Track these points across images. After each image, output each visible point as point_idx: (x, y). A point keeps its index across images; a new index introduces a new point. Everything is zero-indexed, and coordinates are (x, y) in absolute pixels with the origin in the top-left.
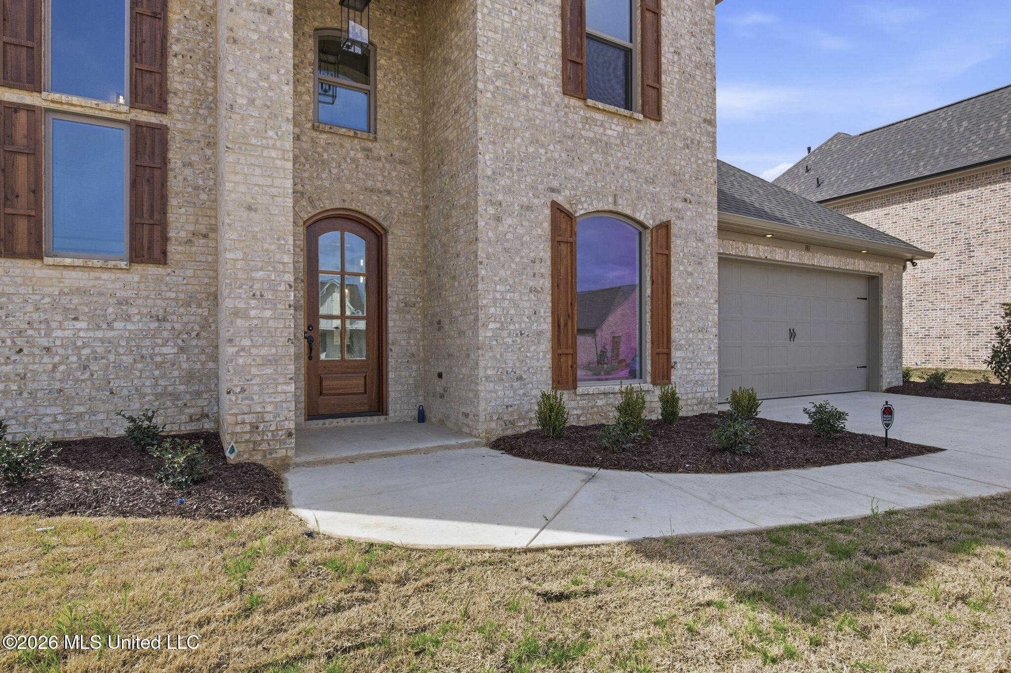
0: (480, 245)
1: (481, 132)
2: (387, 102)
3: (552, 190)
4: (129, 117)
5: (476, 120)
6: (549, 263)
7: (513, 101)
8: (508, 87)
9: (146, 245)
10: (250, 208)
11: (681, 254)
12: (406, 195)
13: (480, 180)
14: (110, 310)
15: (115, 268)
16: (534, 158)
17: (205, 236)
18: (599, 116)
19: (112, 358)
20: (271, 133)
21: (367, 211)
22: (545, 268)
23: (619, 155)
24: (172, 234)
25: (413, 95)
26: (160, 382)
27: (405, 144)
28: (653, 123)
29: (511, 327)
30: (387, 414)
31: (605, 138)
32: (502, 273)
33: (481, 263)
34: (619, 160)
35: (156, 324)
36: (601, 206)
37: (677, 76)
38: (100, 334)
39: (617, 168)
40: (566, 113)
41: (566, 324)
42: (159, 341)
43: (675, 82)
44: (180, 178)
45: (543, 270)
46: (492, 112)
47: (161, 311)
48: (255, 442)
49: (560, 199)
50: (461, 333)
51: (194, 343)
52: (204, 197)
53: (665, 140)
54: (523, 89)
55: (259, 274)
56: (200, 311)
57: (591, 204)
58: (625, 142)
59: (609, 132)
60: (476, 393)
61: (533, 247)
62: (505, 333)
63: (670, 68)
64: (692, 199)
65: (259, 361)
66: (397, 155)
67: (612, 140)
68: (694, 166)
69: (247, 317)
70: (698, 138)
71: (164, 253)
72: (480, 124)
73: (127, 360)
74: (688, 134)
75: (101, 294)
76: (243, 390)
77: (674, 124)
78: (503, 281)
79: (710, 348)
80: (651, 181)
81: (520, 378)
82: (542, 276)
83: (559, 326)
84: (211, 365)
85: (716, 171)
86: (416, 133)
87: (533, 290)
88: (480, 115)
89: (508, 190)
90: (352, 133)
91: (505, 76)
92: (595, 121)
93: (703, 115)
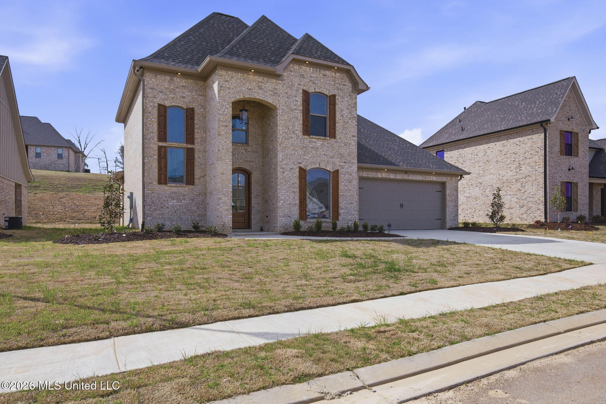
0: (278, 180)
1: (279, 149)
2: (252, 134)
3: (299, 163)
4: (186, 146)
5: (277, 146)
6: (298, 184)
7: (288, 139)
8: (286, 135)
9: (189, 180)
10: (223, 174)
11: (343, 180)
12: (257, 162)
13: (278, 162)
14: (181, 197)
15: (183, 186)
16: (294, 155)
17: (203, 177)
18: (314, 140)
19: (181, 210)
20: (227, 156)
21: (246, 167)
22: (297, 185)
23: (321, 151)
24: (195, 177)
25: (260, 131)
26: (192, 217)
27: (257, 146)
28: (333, 140)
29: (287, 202)
30: (251, 229)
31: (316, 146)
32: (284, 187)
33: (278, 185)
34: (321, 152)
35: (192, 201)
36: (315, 167)
37: (342, 123)
38: (179, 204)
39: (320, 155)
40: (304, 141)
41: (303, 202)
42: (192, 206)
43: (341, 125)
44: (197, 161)
45: (296, 186)
46: (281, 143)
47: (193, 198)
48: (223, 229)
49: (302, 166)
50: (273, 204)
51: (200, 206)
52: (203, 166)
53: (337, 144)
54: (291, 136)
55: (224, 189)
56: (202, 198)
57: (312, 166)
58: (323, 147)
59: (317, 144)
60: (277, 220)
61: (293, 180)
62: (285, 204)
63: (339, 121)
64: (347, 162)
65: (225, 210)
66: (254, 150)
67: (319, 146)
68: (348, 151)
69: (222, 199)
70: (350, 142)
71: (194, 182)
72: (278, 147)
73: (185, 210)
74: (346, 141)
75: (179, 193)
76: (221, 217)
77: (340, 139)
78: (285, 189)
79: (354, 209)
80: (332, 157)
81: (289, 217)
82: (296, 188)
83: (301, 202)
84: (204, 212)
85: (357, 152)
86: (260, 143)
87: (294, 192)
88: (278, 144)
89: (286, 164)
90: (242, 145)
91: (285, 132)
92: (313, 142)
93: (352, 134)
